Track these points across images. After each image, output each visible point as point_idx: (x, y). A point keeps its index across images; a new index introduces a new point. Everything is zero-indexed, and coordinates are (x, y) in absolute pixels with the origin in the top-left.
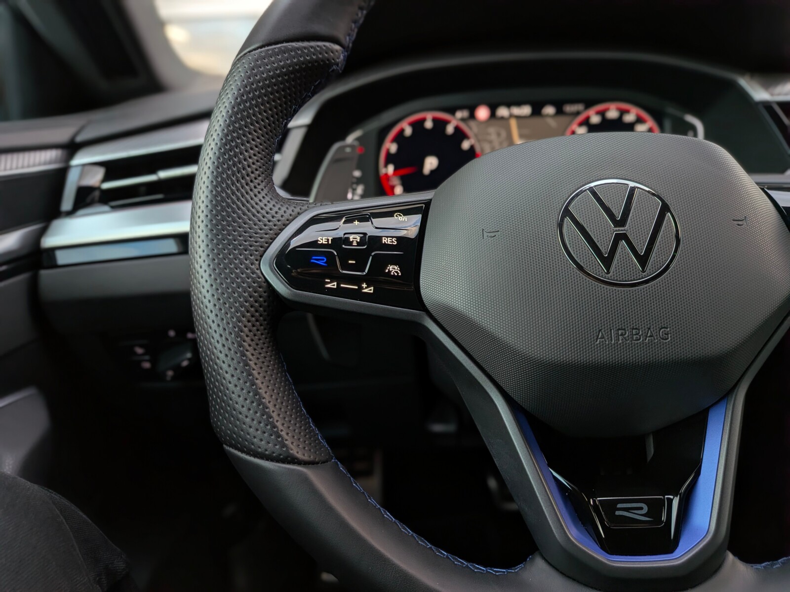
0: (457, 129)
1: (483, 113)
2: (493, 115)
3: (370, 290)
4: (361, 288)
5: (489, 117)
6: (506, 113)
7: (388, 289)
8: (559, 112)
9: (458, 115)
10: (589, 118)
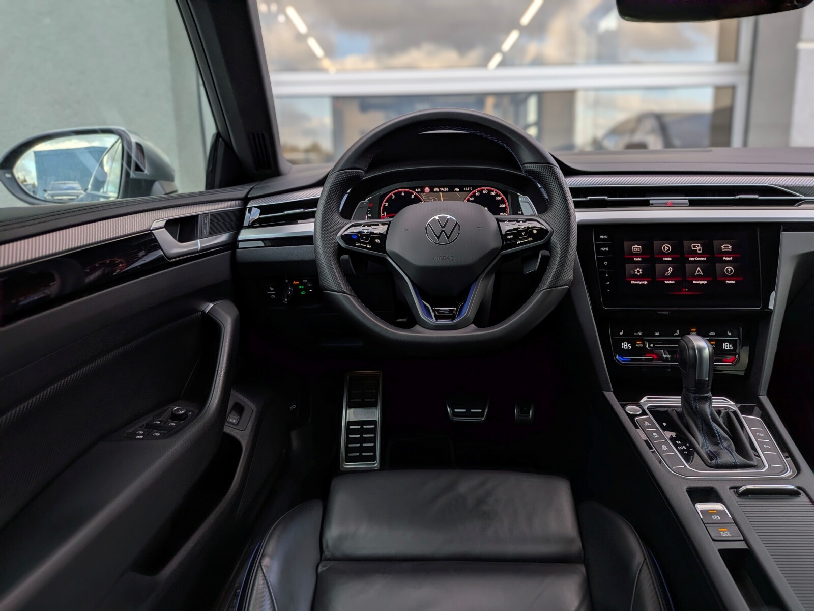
0: (415, 196)
1: (427, 190)
2: (432, 191)
3: (370, 247)
4: (367, 246)
5: (430, 192)
6: (438, 190)
7: (375, 247)
8: (462, 190)
9: (416, 190)
10: (475, 193)
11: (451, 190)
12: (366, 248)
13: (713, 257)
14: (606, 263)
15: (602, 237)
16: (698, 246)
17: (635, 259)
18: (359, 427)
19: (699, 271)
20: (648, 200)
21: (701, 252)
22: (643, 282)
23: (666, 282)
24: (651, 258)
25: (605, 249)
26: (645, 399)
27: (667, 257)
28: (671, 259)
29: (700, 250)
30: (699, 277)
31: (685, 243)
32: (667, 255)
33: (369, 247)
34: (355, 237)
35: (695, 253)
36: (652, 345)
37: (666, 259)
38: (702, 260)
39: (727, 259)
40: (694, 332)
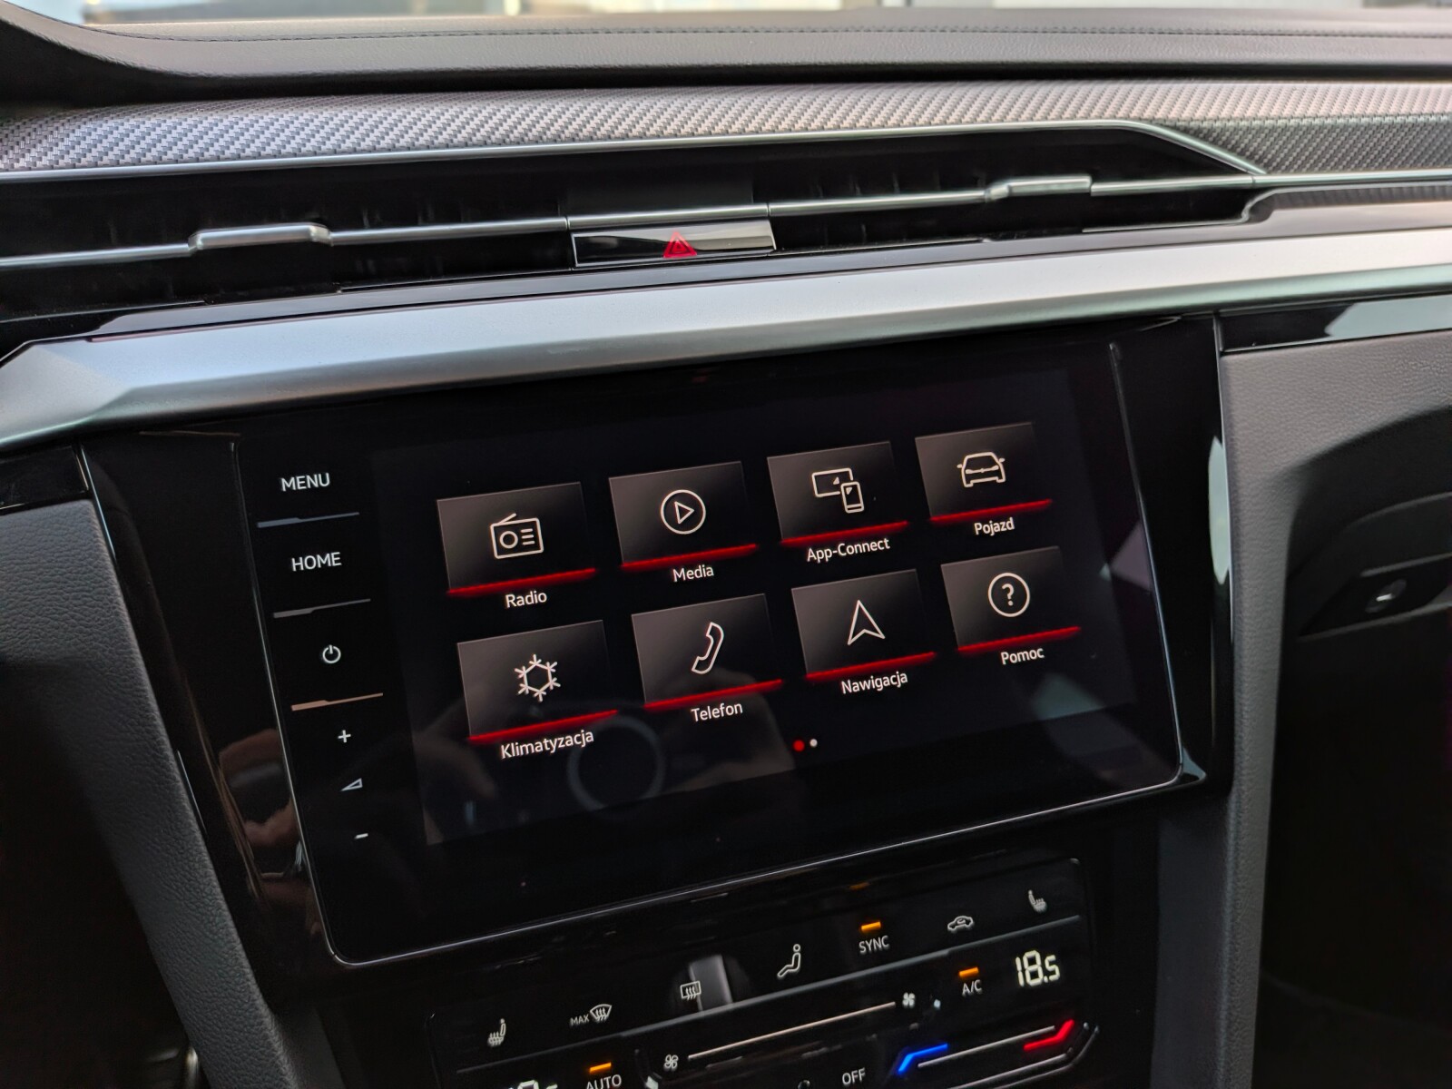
14: (331, 654)
15: (292, 485)
16: (844, 477)
17: (510, 600)
19: (863, 622)
20: (564, 234)
21: (860, 506)
22: (570, 740)
23: (699, 714)
25: (318, 561)
27: (692, 564)
28: (710, 572)
29: (852, 498)
30: (869, 659)
31: (779, 465)
32: (688, 550)
35: (830, 522)
36: (671, 1062)
37: (689, 574)
38: (868, 554)
39: (993, 528)
40: (875, 934)
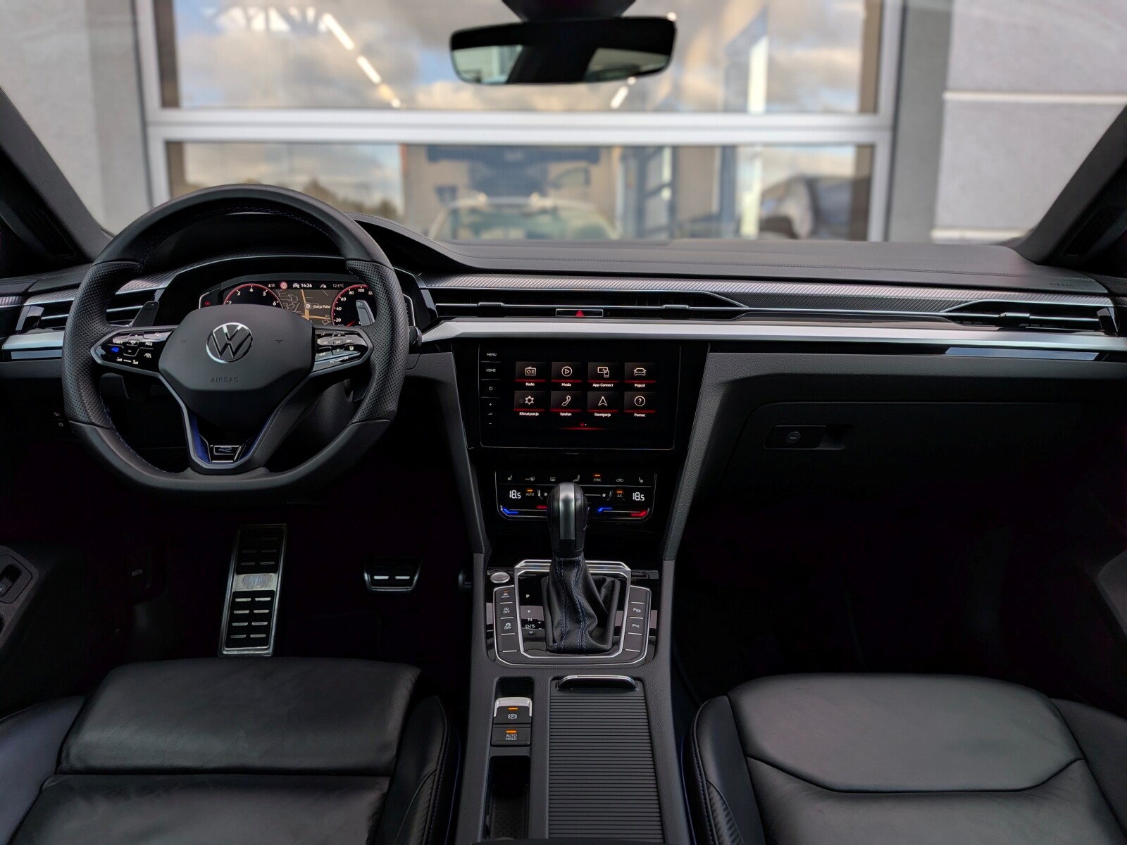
0: (267, 293)
1: (284, 285)
2: (290, 287)
3: (137, 363)
4: (132, 362)
5: (288, 288)
6: (298, 286)
7: (144, 363)
8: (330, 287)
9: (269, 286)
10: (348, 291)
11: (316, 286)
12: (131, 364)
13: (622, 383)
14: (491, 388)
15: (489, 354)
16: (606, 369)
17: (527, 384)
18: (250, 599)
19: (603, 401)
20: (555, 309)
21: (608, 376)
22: (534, 414)
23: (562, 414)
24: (547, 383)
25: (491, 370)
26: (522, 563)
27: (567, 383)
28: (570, 385)
29: (607, 374)
30: (602, 409)
31: (591, 365)
32: (566, 379)
33: (135, 363)
34: (116, 350)
35: (600, 378)
36: (545, 494)
37: (565, 385)
38: (608, 387)
39: (639, 386)
40: (598, 478)
